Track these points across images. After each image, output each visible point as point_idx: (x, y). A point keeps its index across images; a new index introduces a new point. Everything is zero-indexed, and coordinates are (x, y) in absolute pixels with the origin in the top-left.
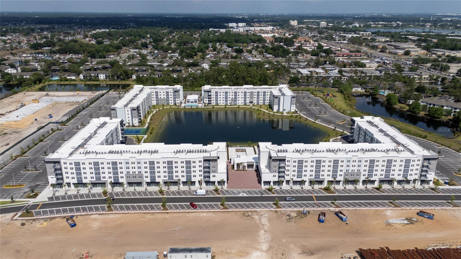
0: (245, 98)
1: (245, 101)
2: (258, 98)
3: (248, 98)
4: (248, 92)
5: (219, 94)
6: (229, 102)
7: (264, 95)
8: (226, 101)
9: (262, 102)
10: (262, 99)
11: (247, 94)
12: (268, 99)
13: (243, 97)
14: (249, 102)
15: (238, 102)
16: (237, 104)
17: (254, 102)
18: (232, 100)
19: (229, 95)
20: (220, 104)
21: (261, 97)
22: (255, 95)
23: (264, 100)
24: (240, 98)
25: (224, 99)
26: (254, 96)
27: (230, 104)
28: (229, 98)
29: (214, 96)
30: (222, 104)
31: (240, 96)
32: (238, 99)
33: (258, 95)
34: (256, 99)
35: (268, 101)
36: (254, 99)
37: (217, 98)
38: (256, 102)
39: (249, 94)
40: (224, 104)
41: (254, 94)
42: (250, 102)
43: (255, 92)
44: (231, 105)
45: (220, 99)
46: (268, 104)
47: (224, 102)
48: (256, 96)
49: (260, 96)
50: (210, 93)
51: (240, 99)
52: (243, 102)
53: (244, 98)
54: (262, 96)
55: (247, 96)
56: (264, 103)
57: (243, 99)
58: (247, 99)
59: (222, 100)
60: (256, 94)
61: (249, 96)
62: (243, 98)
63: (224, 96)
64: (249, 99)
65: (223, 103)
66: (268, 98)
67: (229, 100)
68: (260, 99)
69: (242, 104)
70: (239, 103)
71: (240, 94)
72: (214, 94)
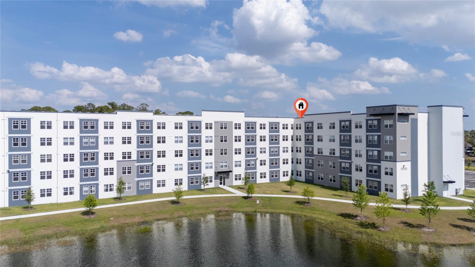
0: (194, 154)
1: (194, 168)
2: (251, 153)
3: (209, 153)
4: (209, 126)
6: (103, 180)
7: (274, 140)
9: (266, 169)
10: (266, 157)
11: (205, 133)
12: (288, 156)
13: (184, 147)
15: (157, 176)
16: (156, 190)
19: (109, 141)
20: (46, 200)
22: (238, 139)
23: (274, 163)
24: (170, 154)
25: (75, 166)
26: (236, 145)
27: (114, 194)
28: (109, 156)
30: (57, 197)
31: (170, 147)
32: (157, 161)
33: (250, 140)
34: (242, 158)
36: (236, 158)
37: (27, 162)
39: (211, 133)
40: (76, 197)
41: (236, 133)
42: (217, 174)
43: (238, 126)
44: (118, 199)
45: (46, 167)
47: (75, 182)
48: (242, 145)
49: (259, 145)
51: (170, 161)
53: (191, 154)
54: (266, 144)
55: (205, 146)
56: (274, 176)
57: (184, 160)
58: (205, 160)
59: (58, 175)
60: (241, 133)
61: (211, 146)
62: (185, 154)
63: (75, 150)
64: (211, 159)
65: (68, 192)
67: (109, 172)
68: (260, 157)
70: (161, 184)
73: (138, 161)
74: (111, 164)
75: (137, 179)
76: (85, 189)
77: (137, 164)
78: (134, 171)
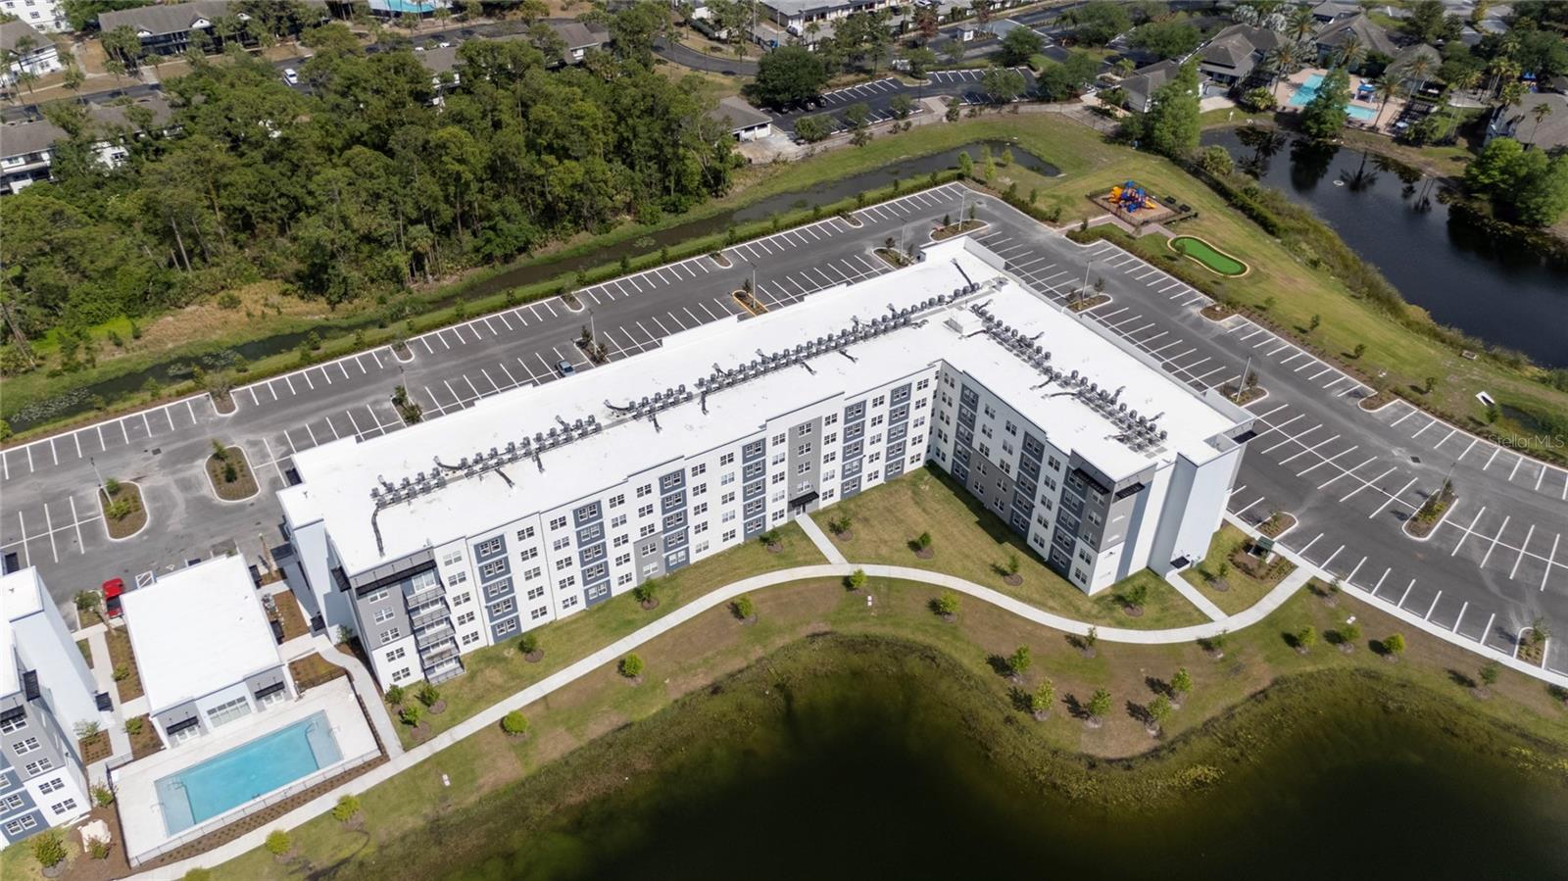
2: (853, 450)
5: (514, 548)
8: (595, 572)
11: (772, 452)
14: (783, 504)
17: (824, 487)
18: (645, 548)
21: (875, 436)
23: (896, 450)
29: (473, 585)
35: (921, 449)
36: (825, 468)
38: (836, 484)
46: (920, 464)
48: (837, 447)
50: (423, 586)
52: (738, 524)
57: (738, 505)
64: (783, 485)
66: (919, 421)
69: (732, 543)
71: (713, 476)
72: (470, 566)
73: (665, 530)
74: (627, 548)
75: (664, 555)
76: (591, 592)
77: (663, 536)
78: (660, 546)
